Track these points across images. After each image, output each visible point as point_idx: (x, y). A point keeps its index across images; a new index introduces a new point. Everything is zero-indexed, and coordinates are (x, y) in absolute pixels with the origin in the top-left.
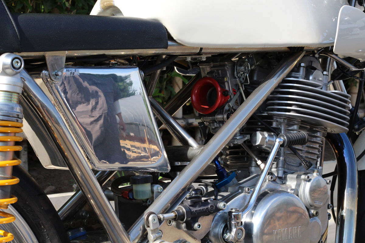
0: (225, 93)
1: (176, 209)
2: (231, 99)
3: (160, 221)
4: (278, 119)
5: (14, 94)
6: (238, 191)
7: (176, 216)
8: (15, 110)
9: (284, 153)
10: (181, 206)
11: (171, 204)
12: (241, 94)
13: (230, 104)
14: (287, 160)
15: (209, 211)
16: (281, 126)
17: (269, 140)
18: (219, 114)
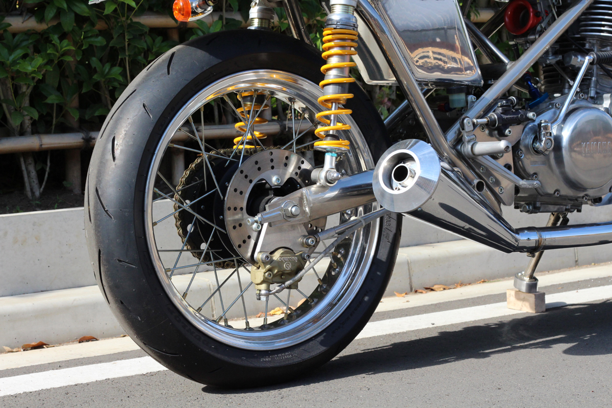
0: (537, 14)
1: (489, 116)
2: (543, 20)
3: (474, 125)
4: (591, 41)
5: (350, 7)
6: (549, 106)
7: (488, 121)
8: (351, 20)
9: (597, 74)
10: (493, 113)
11: (484, 112)
12: (553, 15)
13: (542, 24)
14: (600, 81)
15: (519, 120)
16: (594, 47)
17: (581, 61)
18: (531, 35)
